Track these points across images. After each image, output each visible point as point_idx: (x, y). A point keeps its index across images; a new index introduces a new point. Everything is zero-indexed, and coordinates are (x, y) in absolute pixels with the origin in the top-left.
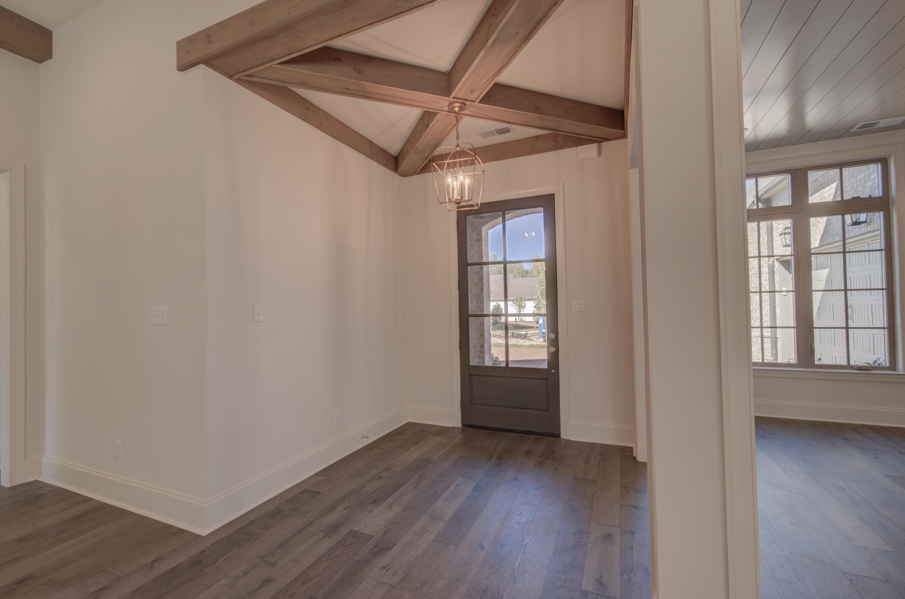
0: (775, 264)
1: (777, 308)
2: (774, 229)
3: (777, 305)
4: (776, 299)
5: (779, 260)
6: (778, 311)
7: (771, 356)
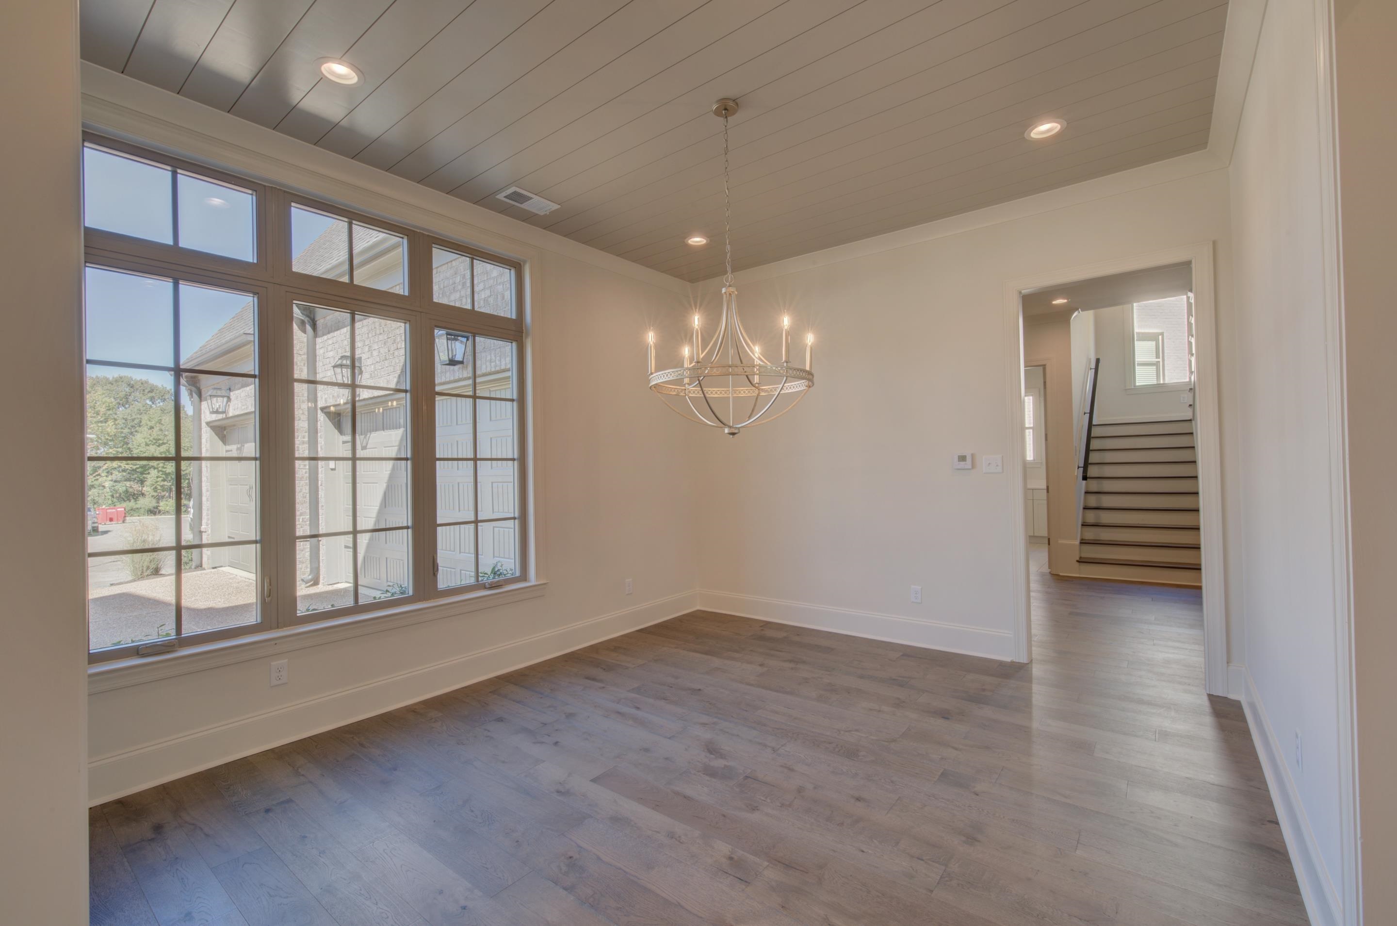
0: (319, 416)
1: (320, 490)
2: (318, 357)
3: (321, 485)
4: (320, 476)
5: (325, 411)
6: (323, 496)
7: (309, 573)
